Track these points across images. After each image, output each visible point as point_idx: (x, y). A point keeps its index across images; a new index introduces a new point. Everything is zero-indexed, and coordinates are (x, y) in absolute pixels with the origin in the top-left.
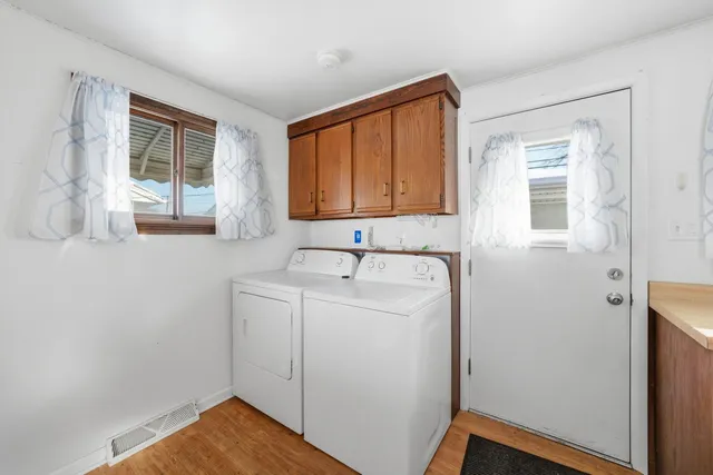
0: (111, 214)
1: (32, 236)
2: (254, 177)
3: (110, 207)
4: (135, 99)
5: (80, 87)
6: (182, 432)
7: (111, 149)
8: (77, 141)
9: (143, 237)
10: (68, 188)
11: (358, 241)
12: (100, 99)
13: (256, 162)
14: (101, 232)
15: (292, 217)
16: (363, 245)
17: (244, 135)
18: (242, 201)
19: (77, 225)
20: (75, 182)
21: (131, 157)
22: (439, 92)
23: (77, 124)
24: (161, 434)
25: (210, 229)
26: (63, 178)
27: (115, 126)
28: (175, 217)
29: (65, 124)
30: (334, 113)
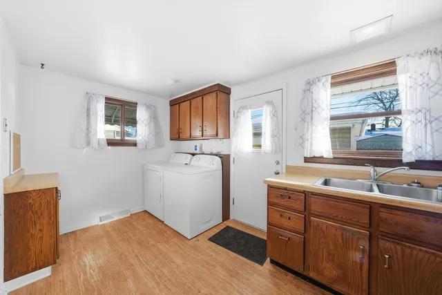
0: (99, 140)
1: (75, 147)
2: (152, 124)
3: (99, 137)
4: (107, 99)
5: (89, 97)
6: (124, 218)
7: (99, 117)
8: (88, 116)
9: (109, 147)
10: (86, 131)
11: (196, 150)
12: (95, 100)
13: (154, 118)
14: (96, 146)
15: (171, 140)
16: (198, 151)
17: (148, 107)
18: (147, 133)
19: (88, 143)
20: (87, 129)
21: (106, 116)
22: (222, 91)
23: (88, 110)
24: (116, 218)
25: (135, 145)
26: (84, 128)
27: (100, 109)
28: (122, 140)
29: (85, 111)
30: (184, 97)
